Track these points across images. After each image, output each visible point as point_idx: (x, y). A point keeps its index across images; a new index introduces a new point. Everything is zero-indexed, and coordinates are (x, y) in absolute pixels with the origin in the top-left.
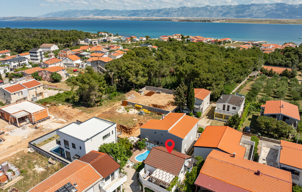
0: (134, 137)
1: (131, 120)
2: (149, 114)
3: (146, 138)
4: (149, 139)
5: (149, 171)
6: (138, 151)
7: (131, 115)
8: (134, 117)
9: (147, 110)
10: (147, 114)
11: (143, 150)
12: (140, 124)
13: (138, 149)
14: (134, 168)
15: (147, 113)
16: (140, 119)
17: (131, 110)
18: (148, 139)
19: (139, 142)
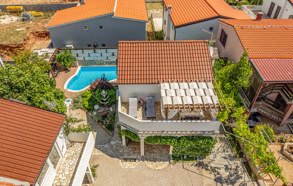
0: (43, 50)
1: (12, 32)
2: (41, 16)
3: (67, 46)
4: (74, 46)
5: (136, 97)
6: (62, 74)
7: (8, 24)
8: (15, 27)
9: (34, 12)
10: (38, 18)
11: (72, 69)
12: (33, 34)
13: (61, 71)
14: (77, 108)
15: (38, 16)
16: (29, 26)
17: (3, 18)
18: (72, 46)
19: (58, 56)
